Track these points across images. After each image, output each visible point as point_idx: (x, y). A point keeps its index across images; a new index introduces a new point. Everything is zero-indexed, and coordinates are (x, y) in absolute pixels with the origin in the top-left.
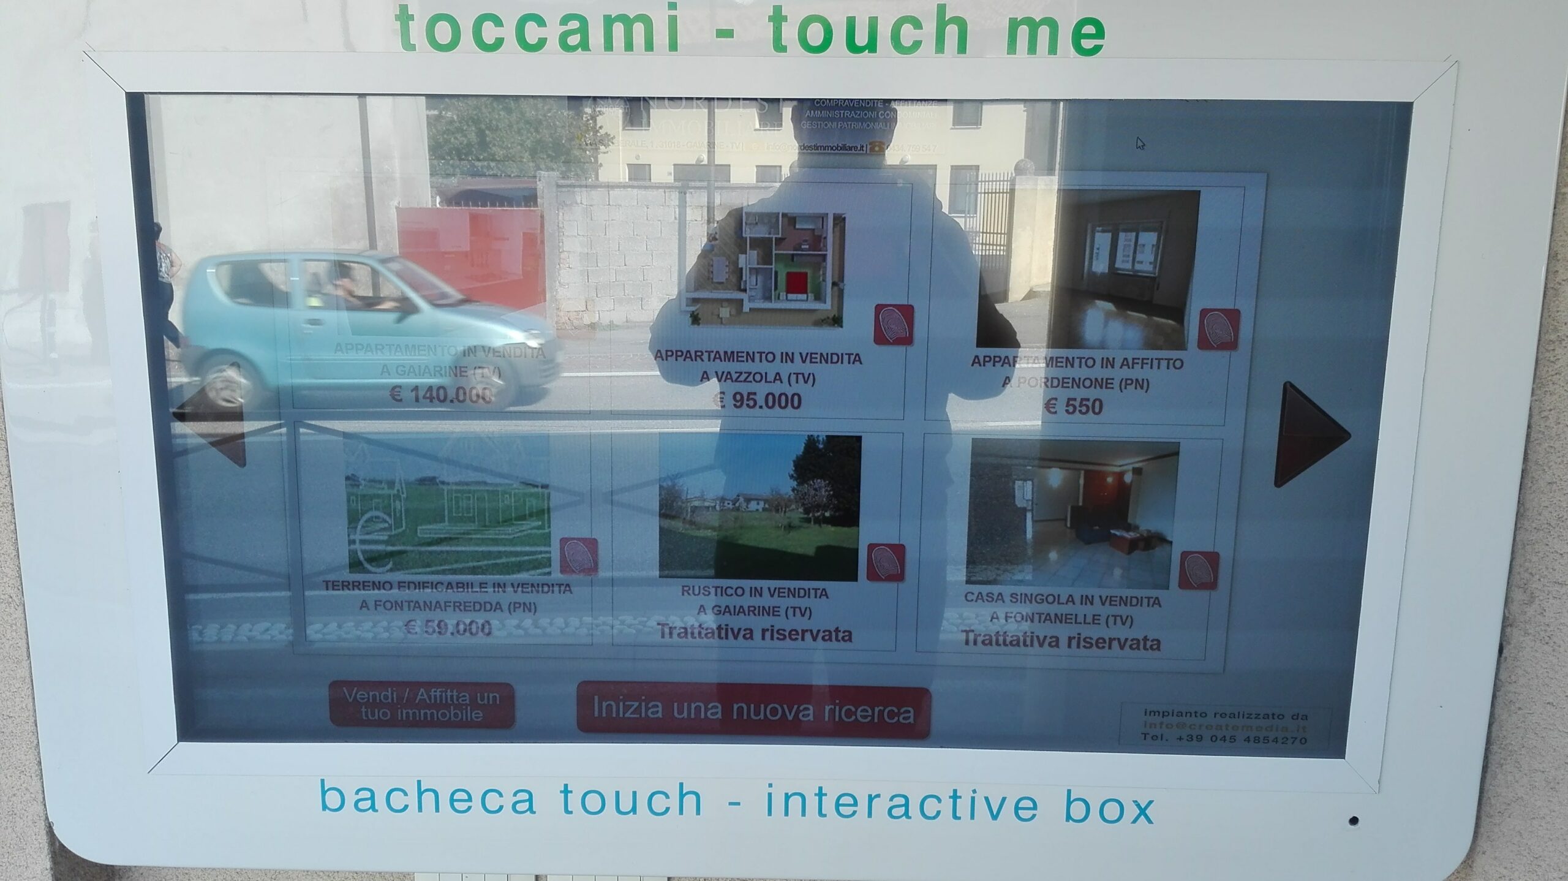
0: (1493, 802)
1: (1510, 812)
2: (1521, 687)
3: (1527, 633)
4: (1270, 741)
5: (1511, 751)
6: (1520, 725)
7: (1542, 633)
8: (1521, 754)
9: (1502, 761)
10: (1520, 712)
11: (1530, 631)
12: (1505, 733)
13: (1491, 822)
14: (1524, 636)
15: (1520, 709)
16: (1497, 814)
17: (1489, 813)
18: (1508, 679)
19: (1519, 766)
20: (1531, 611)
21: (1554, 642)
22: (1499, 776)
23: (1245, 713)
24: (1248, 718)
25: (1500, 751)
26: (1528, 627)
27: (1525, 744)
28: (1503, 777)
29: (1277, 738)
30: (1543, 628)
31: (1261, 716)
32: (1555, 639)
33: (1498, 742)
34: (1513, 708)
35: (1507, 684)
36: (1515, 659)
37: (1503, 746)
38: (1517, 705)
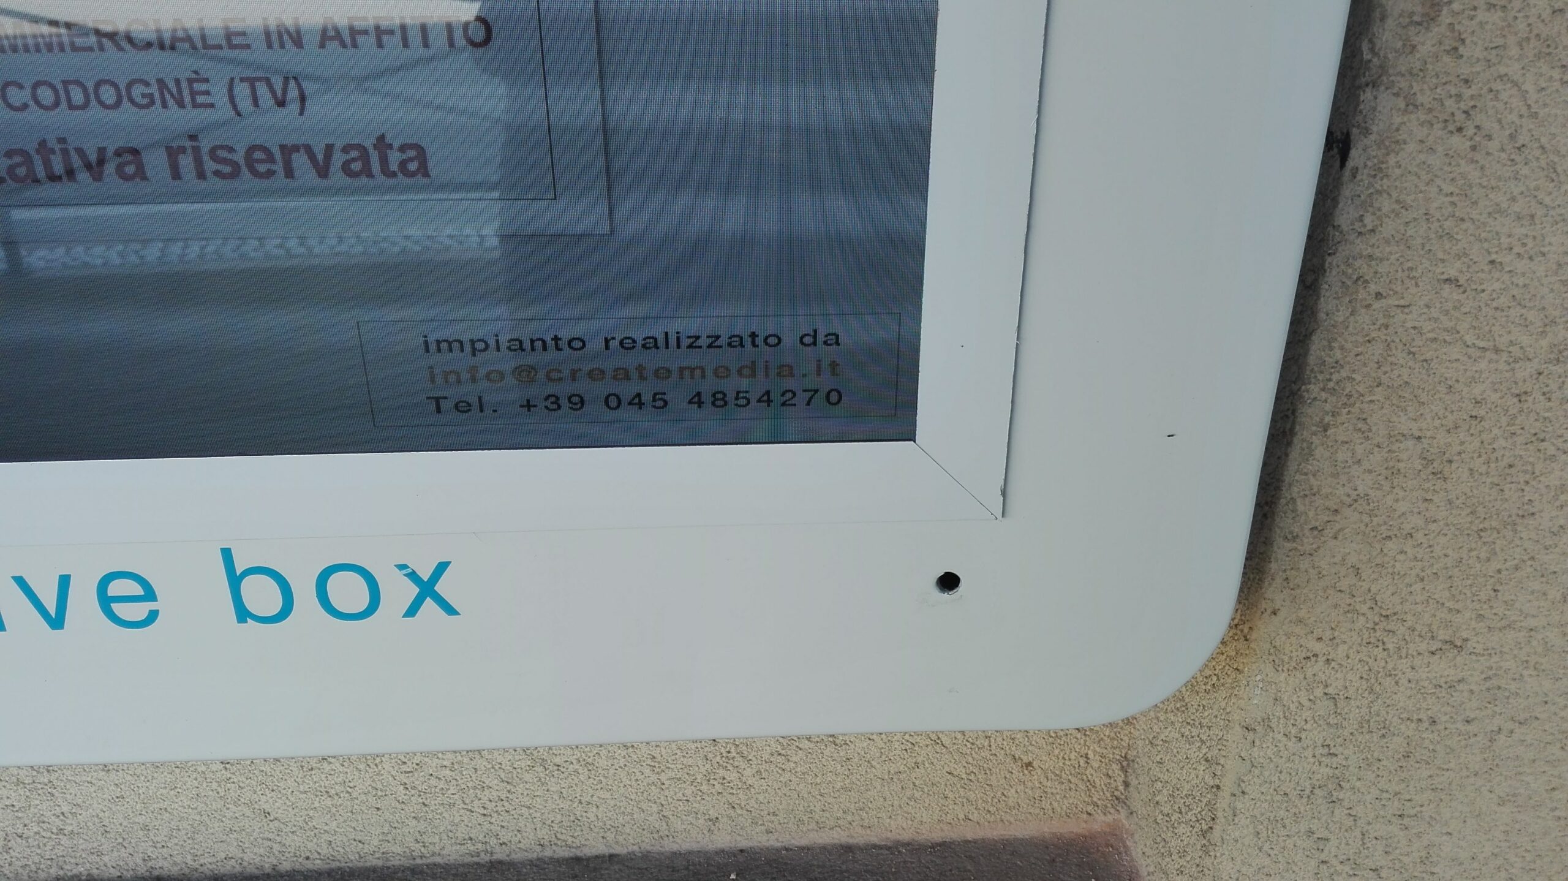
0: (1300, 507)
1: (1338, 527)
2: (1387, 242)
3: (1412, 105)
4: (753, 401)
5: (1349, 396)
6: (1374, 335)
7: (1449, 103)
8: (1372, 401)
9: (1327, 419)
10: (1376, 305)
11: (1420, 99)
12: (1338, 354)
13: (1296, 549)
14: (1406, 111)
15: (1378, 295)
16: (1307, 532)
17: (1291, 533)
18: (1357, 225)
19: (1365, 428)
20: (1427, 43)
21: (1478, 127)
22: (1319, 452)
23: (683, 337)
24: (690, 346)
25: (1324, 395)
26: (1416, 88)
27: (1385, 379)
28: (1327, 454)
29: (768, 393)
30: (1453, 91)
31: (723, 341)
32: (1479, 118)
33: (1320, 377)
34: (1362, 294)
35: (1353, 237)
36: (1379, 171)
37: (1331, 385)
38: (1373, 288)
